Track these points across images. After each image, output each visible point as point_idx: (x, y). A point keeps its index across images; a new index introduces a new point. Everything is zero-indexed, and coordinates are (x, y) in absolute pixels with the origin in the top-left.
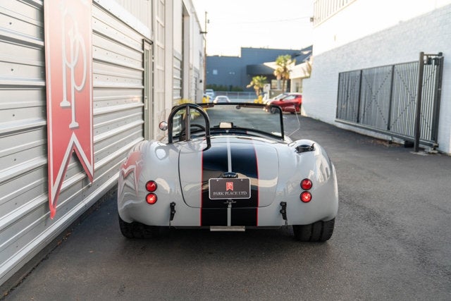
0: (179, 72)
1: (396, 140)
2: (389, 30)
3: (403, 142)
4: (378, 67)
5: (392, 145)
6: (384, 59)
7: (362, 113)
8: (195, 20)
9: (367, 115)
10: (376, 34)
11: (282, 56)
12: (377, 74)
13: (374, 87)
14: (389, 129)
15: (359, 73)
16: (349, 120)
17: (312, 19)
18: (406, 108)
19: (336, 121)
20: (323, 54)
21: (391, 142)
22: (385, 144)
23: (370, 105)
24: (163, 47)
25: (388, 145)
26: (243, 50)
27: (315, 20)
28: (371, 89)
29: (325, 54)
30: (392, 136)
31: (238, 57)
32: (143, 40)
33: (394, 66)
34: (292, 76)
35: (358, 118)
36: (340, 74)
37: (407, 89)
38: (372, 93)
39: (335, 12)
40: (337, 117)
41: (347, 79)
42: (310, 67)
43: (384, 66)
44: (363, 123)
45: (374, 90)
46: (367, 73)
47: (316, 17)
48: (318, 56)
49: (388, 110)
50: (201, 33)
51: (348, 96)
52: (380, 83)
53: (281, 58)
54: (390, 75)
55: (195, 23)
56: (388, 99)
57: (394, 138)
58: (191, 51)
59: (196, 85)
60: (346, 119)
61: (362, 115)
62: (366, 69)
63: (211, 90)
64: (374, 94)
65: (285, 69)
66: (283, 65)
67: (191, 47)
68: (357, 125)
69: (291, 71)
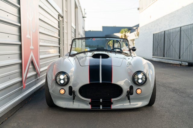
0: (74, 35)
1: (184, 63)
2: (178, 10)
3: (187, 64)
4: (173, 29)
5: (181, 66)
6: (176, 25)
7: (166, 52)
8: (80, 10)
9: (169, 53)
10: (171, 13)
11: (123, 29)
12: (173, 32)
13: (171, 39)
14: (180, 58)
15: (163, 33)
16: (159, 56)
17: (138, 9)
18: (188, 47)
19: (153, 57)
20: (145, 26)
21: (181, 65)
22: (178, 66)
23: (169, 48)
24: (66, 21)
25: (180, 66)
26: (103, 27)
27: (140, 9)
28: (170, 40)
29: (146, 26)
30: (181, 61)
31: (101, 31)
32: (59, 15)
33: (181, 27)
34: (129, 39)
35: (164, 55)
36: (154, 34)
37: (188, 38)
38: (170, 42)
39: (150, 4)
40: (153, 55)
41: (157, 36)
42: (138, 33)
43: (176, 28)
44: (167, 57)
45: (171, 41)
46: (168, 32)
47: (140, 8)
48: (142, 27)
49: (179, 49)
50: (83, 17)
51: (158, 44)
52: (174, 37)
53: (123, 30)
54: (179, 32)
55: (81, 12)
56: (179, 44)
57: (182, 62)
58: (79, 25)
59: (82, 43)
60: (158, 56)
61: (166, 53)
62: (167, 30)
63: (88, 48)
64: (171, 42)
65: (125, 36)
66: (124, 33)
67: (79, 23)
68: (164, 58)
69: (128, 36)
